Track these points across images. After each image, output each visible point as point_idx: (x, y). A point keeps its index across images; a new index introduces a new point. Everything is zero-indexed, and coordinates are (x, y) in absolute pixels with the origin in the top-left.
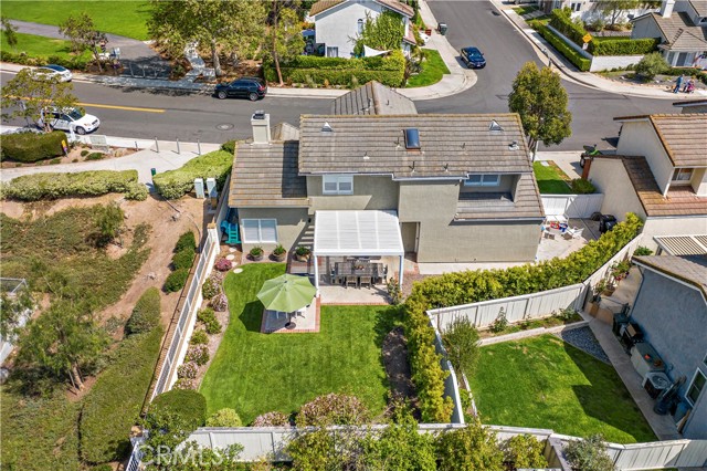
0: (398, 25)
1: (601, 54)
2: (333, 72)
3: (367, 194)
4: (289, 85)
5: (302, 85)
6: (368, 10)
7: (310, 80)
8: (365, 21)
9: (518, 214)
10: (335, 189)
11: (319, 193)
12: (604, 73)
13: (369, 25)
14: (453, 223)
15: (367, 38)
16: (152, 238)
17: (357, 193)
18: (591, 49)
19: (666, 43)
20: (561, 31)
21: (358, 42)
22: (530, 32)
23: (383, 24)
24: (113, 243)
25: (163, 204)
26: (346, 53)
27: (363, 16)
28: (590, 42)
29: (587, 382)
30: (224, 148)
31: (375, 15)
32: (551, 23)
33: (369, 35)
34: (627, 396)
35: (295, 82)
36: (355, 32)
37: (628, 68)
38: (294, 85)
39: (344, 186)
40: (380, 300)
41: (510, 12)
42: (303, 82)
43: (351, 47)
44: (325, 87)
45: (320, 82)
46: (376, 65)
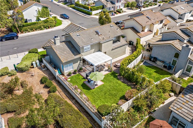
0: (47, 10)
1: (94, 10)
2: (35, 26)
3: (93, 49)
4: (22, 33)
5: (27, 32)
6: (38, 7)
7: (29, 30)
8: (38, 10)
9: (123, 44)
10: (86, 50)
11: (83, 52)
12: (95, 15)
13: (39, 11)
14: (112, 50)
15: (39, 15)
16: (28, 83)
17: (91, 49)
18: (91, 10)
19: (105, 6)
20: (80, 7)
21: (37, 17)
22: (71, 8)
23: (43, 11)
24: (15, 90)
25: (24, 73)
26: (34, 20)
27: (37, 9)
28: (90, 8)
29: (155, 70)
30: (30, 52)
31: (40, 8)
32: (75, 6)
33: (40, 14)
34: (162, 70)
35: (24, 31)
36: (36, 14)
37: (99, 13)
38: (24, 32)
39: (88, 48)
40: (107, 72)
41: (61, 4)
42: (26, 31)
43: (35, 19)
44: (34, 31)
45: (32, 30)
46: (47, 22)
